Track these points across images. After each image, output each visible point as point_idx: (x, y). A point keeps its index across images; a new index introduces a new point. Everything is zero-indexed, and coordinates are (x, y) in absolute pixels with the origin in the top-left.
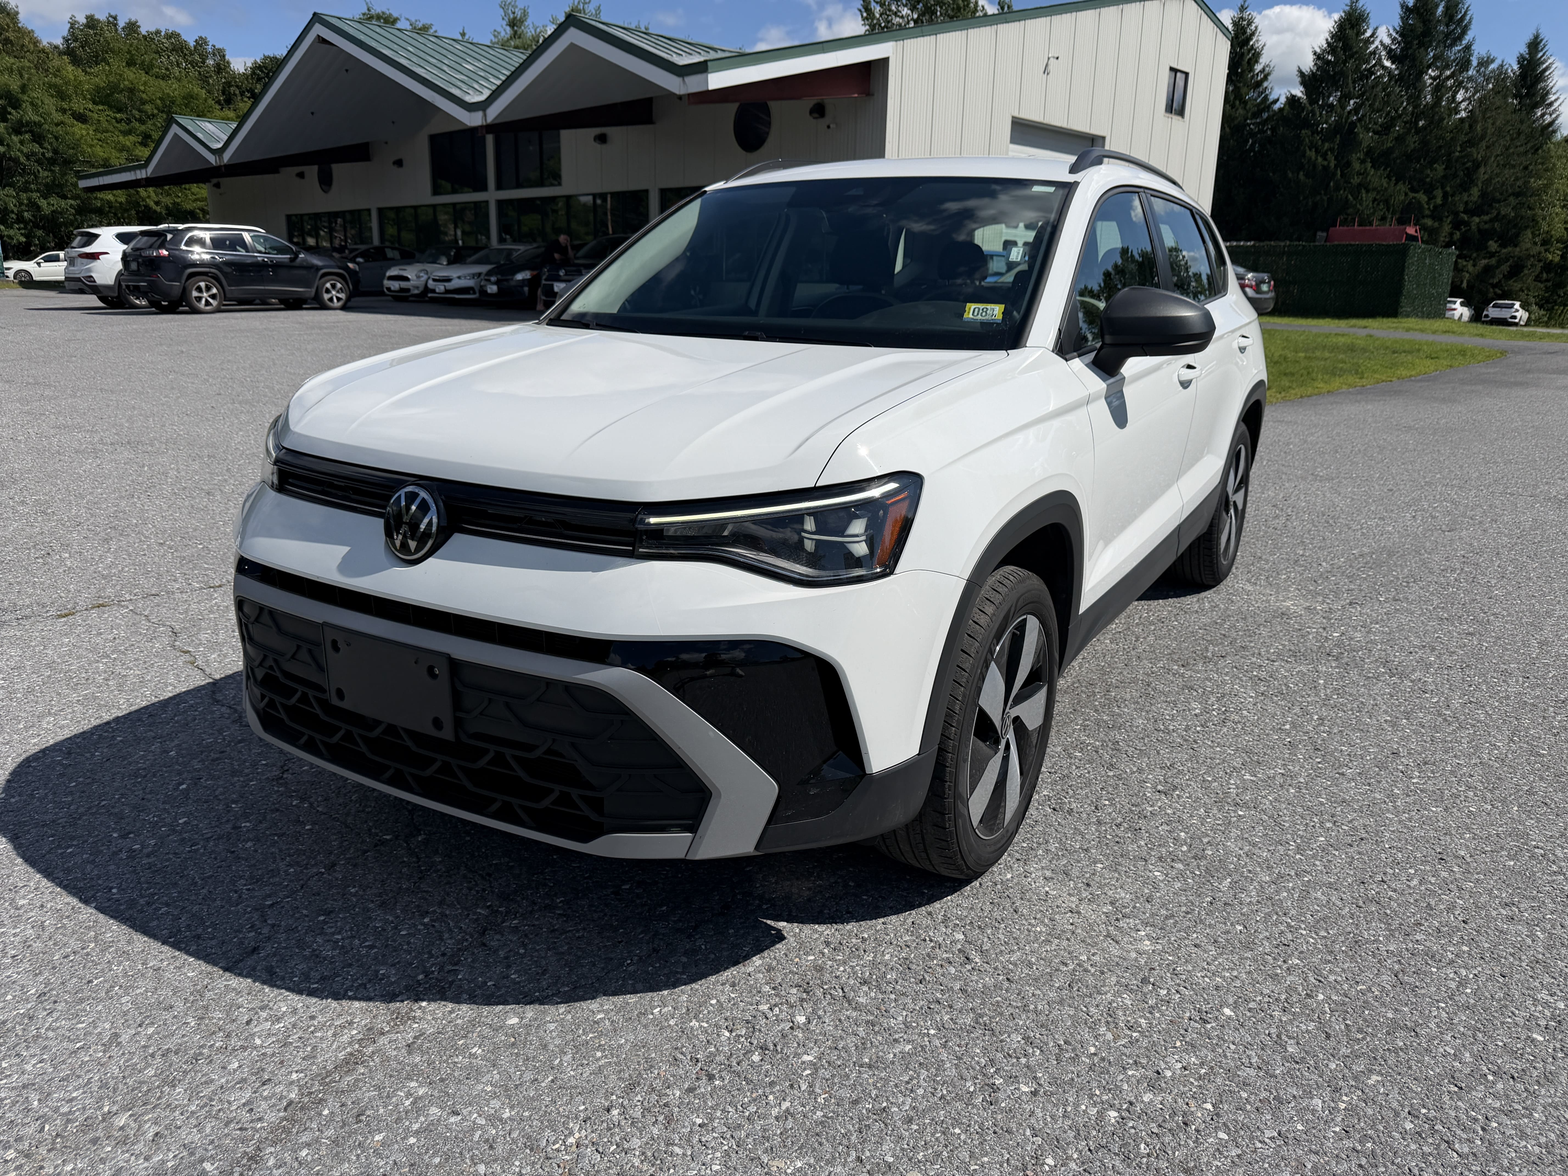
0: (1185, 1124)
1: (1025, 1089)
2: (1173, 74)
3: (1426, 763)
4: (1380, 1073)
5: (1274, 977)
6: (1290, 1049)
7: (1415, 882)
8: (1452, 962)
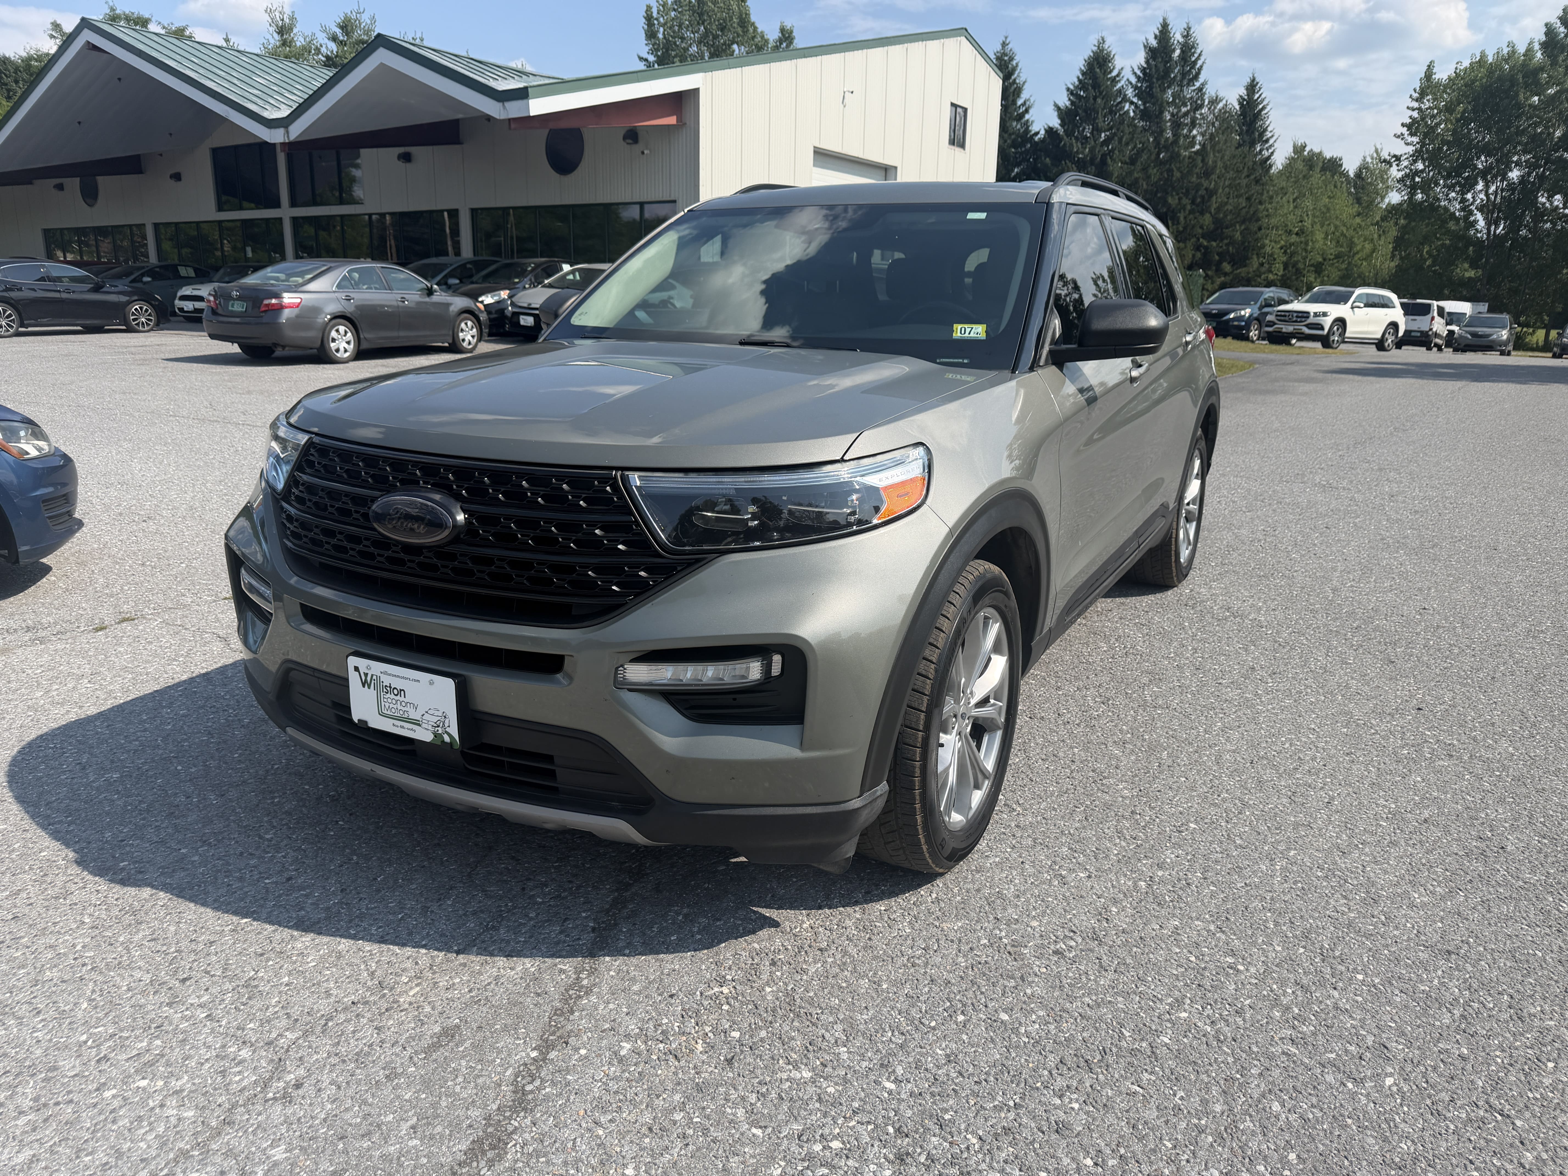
0: (1188, 884)
1: (1082, 875)
2: (954, 109)
3: (1274, 674)
4: (1295, 849)
5: (1215, 805)
6: (1238, 842)
7: (1287, 745)
8: (1322, 788)
